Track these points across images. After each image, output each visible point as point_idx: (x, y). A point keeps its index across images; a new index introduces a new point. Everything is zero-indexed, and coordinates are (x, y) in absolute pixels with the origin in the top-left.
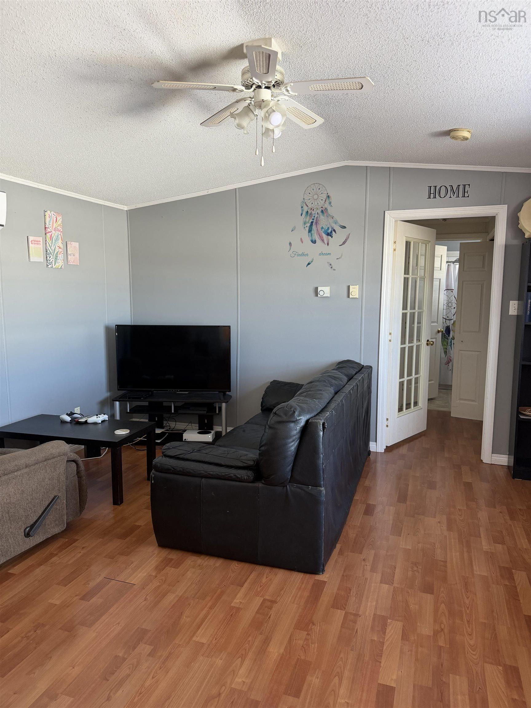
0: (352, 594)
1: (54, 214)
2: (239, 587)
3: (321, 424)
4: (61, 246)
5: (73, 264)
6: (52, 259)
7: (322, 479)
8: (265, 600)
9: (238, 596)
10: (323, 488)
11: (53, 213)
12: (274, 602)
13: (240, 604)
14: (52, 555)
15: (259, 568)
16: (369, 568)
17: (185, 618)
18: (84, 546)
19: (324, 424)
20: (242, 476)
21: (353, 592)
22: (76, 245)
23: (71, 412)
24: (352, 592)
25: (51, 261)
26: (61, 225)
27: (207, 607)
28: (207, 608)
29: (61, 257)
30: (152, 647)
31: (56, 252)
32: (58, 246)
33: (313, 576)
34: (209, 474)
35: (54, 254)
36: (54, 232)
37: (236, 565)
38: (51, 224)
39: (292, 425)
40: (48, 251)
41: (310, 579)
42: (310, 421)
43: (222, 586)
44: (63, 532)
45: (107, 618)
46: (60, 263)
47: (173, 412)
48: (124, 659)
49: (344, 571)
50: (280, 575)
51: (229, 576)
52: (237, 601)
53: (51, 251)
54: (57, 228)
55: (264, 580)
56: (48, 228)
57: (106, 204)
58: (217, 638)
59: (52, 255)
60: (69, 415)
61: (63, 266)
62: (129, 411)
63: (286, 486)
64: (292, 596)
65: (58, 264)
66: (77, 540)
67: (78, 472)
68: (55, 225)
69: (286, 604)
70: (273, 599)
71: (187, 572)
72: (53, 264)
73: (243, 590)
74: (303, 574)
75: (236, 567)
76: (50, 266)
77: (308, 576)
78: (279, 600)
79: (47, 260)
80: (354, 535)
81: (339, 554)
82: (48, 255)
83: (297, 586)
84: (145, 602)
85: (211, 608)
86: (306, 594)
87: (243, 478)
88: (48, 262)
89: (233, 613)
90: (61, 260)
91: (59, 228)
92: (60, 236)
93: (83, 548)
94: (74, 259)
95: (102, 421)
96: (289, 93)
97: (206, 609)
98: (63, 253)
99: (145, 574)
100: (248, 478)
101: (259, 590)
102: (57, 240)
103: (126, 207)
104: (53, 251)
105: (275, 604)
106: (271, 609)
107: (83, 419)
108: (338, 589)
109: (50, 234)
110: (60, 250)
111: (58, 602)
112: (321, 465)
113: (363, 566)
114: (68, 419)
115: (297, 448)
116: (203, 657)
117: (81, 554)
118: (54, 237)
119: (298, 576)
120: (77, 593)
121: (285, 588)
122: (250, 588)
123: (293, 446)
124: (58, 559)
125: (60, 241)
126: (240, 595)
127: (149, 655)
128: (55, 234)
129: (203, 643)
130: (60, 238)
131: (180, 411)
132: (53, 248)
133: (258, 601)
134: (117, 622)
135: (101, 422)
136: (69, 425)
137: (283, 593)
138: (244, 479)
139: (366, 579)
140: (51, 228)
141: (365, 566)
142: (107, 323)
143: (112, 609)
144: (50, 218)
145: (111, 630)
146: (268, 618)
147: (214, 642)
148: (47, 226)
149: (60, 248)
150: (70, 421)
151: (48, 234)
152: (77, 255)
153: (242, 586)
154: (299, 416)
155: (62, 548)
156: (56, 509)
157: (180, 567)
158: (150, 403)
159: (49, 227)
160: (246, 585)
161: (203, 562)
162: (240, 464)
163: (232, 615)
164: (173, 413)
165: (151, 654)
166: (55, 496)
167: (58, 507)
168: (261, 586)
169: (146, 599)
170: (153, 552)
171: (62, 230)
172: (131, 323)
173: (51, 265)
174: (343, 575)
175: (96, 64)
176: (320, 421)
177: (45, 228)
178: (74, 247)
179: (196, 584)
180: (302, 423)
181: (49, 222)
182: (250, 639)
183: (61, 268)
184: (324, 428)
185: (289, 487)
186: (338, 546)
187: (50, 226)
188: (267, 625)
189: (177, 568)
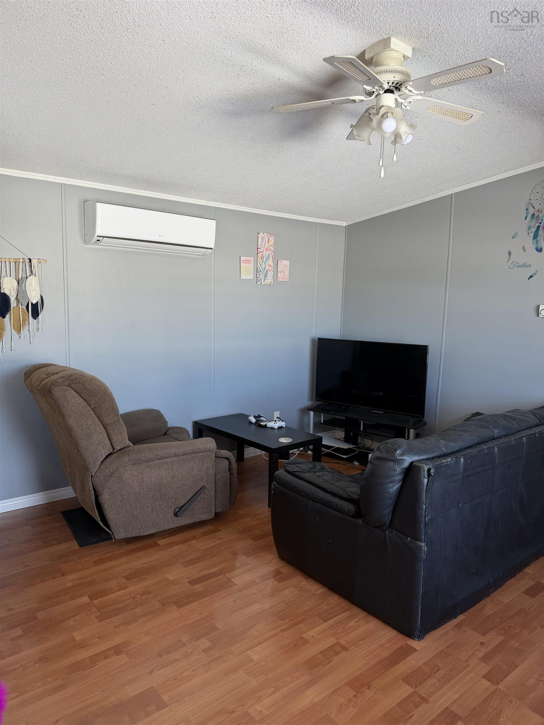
0: (436, 675)
1: (266, 236)
2: (323, 621)
3: (426, 469)
4: (272, 264)
5: (282, 280)
6: (262, 277)
7: (423, 533)
8: (338, 643)
9: (315, 629)
10: (424, 544)
11: (265, 234)
12: (345, 649)
13: (312, 637)
14: (194, 538)
15: (356, 610)
16: (481, 654)
17: (254, 630)
18: (222, 537)
19: (429, 470)
20: (343, 507)
21: (440, 674)
22: (287, 263)
23: (259, 415)
24: (438, 673)
25: (261, 278)
26: (273, 245)
27: (280, 628)
28: (279, 630)
29: (270, 275)
30: (211, 645)
31: (265, 271)
32: (268, 264)
33: (407, 638)
34: (315, 497)
35: (264, 273)
36: (265, 252)
37: (336, 599)
38: (263, 245)
39: (392, 464)
40: (258, 269)
41: (401, 640)
42: (414, 464)
43: (307, 614)
44: (210, 520)
45: (196, 606)
46: (269, 280)
47: (362, 429)
48: (184, 645)
49: (447, 647)
50: (373, 624)
51: (321, 607)
52: (311, 633)
53: (261, 269)
54: (268, 248)
55: (352, 623)
56: (259, 248)
57: (322, 222)
58: (268, 660)
59: (262, 273)
60: (255, 417)
61: (272, 283)
62: (322, 422)
63: (386, 531)
64: (368, 650)
65: (268, 281)
66: (220, 530)
67: (230, 469)
68: (267, 245)
69: (356, 656)
70: (347, 646)
71: (287, 589)
72: (263, 281)
73: (325, 625)
74: (397, 632)
75: (335, 600)
76: (259, 283)
77: (401, 637)
78: (352, 650)
79: (257, 277)
80: (491, 612)
81: (455, 626)
82: (258, 273)
83: (381, 642)
84: (233, 603)
85: (282, 631)
86: (385, 654)
87: (343, 510)
88: (258, 279)
89: (299, 643)
90: (270, 277)
91: (270, 248)
92: (271, 255)
93: (219, 539)
94: (284, 275)
95: (279, 427)
96: (413, 93)
97: (277, 630)
98: (273, 270)
99: (251, 578)
100: (348, 511)
101: (339, 631)
102: (268, 258)
103: (345, 223)
104: (263, 269)
105: (344, 652)
106: (337, 655)
107: (264, 423)
108: (425, 664)
109: (261, 254)
110: (271, 268)
111: (171, 579)
112: (423, 517)
113: (476, 649)
114: (253, 420)
115: (398, 491)
116: (244, 672)
117: (215, 544)
118: (265, 256)
119: (389, 633)
120: (190, 576)
121: (367, 640)
122: (332, 626)
123: (394, 488)
124: (196, 542)
125: (271, 260)
126: (318, 629)
127: (203, 650)
128: (266, 253)
129: (253, 659)
130: (271, 256)
131: (368, 430)
132: (263, 266)
133: (331, 641)
134: (200, 612)
135: (277, 428)
136: (254, 426)
137: (360, 644)
138: (345, 511)
139: (468, 666)
140: (262, 249)
141: (478, 651)
142: (313, 336)
143: (204, 599)
144: (263, 239)
145: (192, 616)
146: (328, 662)
147: (262, 663)
148: (259, 247)
149: (270, 266)
150: (255, 422)
151: (259, 254)
152: (287, 273)
153: (326, 622)
154: (402, 455)
155: (204, 534)
156: (204, 498)
157: (283, 583)
158: (346, 418)
159: (261, 248)
160: (331, 622)
161: (307, 585)
162: (344, 495)
163: (297, 644)
164: (361, 431)
165: (205, 651)
166: (203, 486)
167: (206, 497)
168: (344, 628)
169: (235, 601)
170: (271, 560)
171: (273, 250)
172: (340, 338)
173: (261, 282)
174: (442, 651)
175: (237, 101)
176: (425, 465)
177: (258, 248)
178: (284, 265)
179: (286, 604)
180: (406, 464)
181: (262, 242)
182: (296, 674)
183: (270, 284)
184: (429, 475)
185: (388, 532)
186: (461, 617)
187: (262, 246)
188: (322, 669)
189: (280, 583)
